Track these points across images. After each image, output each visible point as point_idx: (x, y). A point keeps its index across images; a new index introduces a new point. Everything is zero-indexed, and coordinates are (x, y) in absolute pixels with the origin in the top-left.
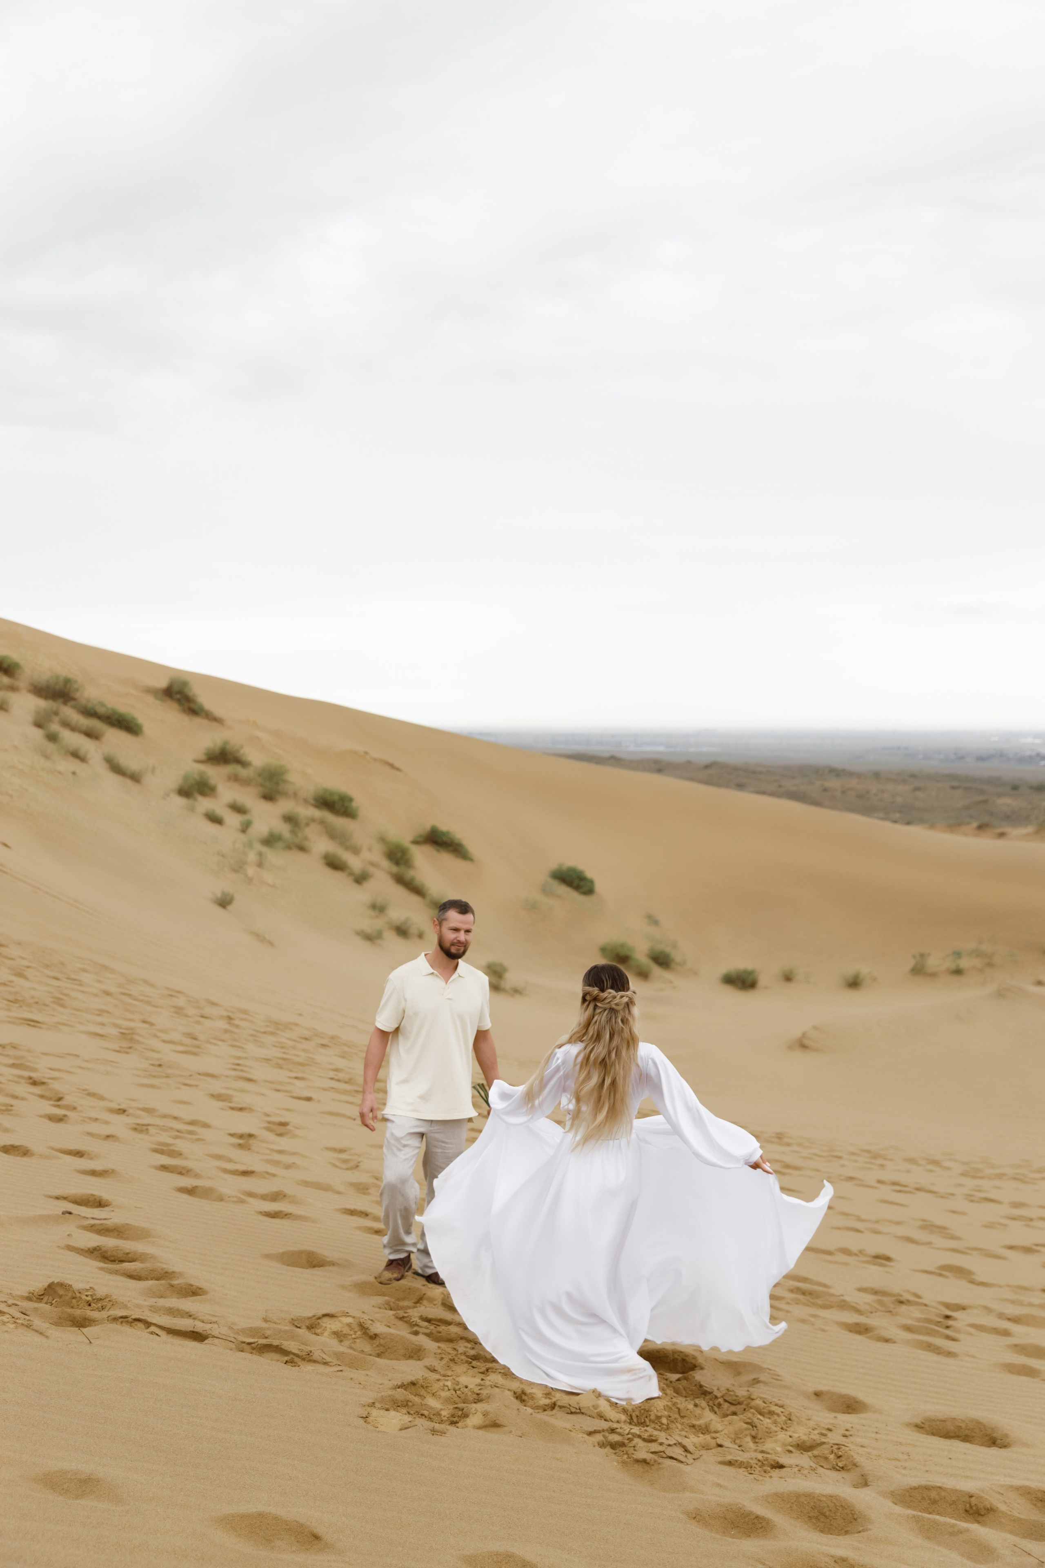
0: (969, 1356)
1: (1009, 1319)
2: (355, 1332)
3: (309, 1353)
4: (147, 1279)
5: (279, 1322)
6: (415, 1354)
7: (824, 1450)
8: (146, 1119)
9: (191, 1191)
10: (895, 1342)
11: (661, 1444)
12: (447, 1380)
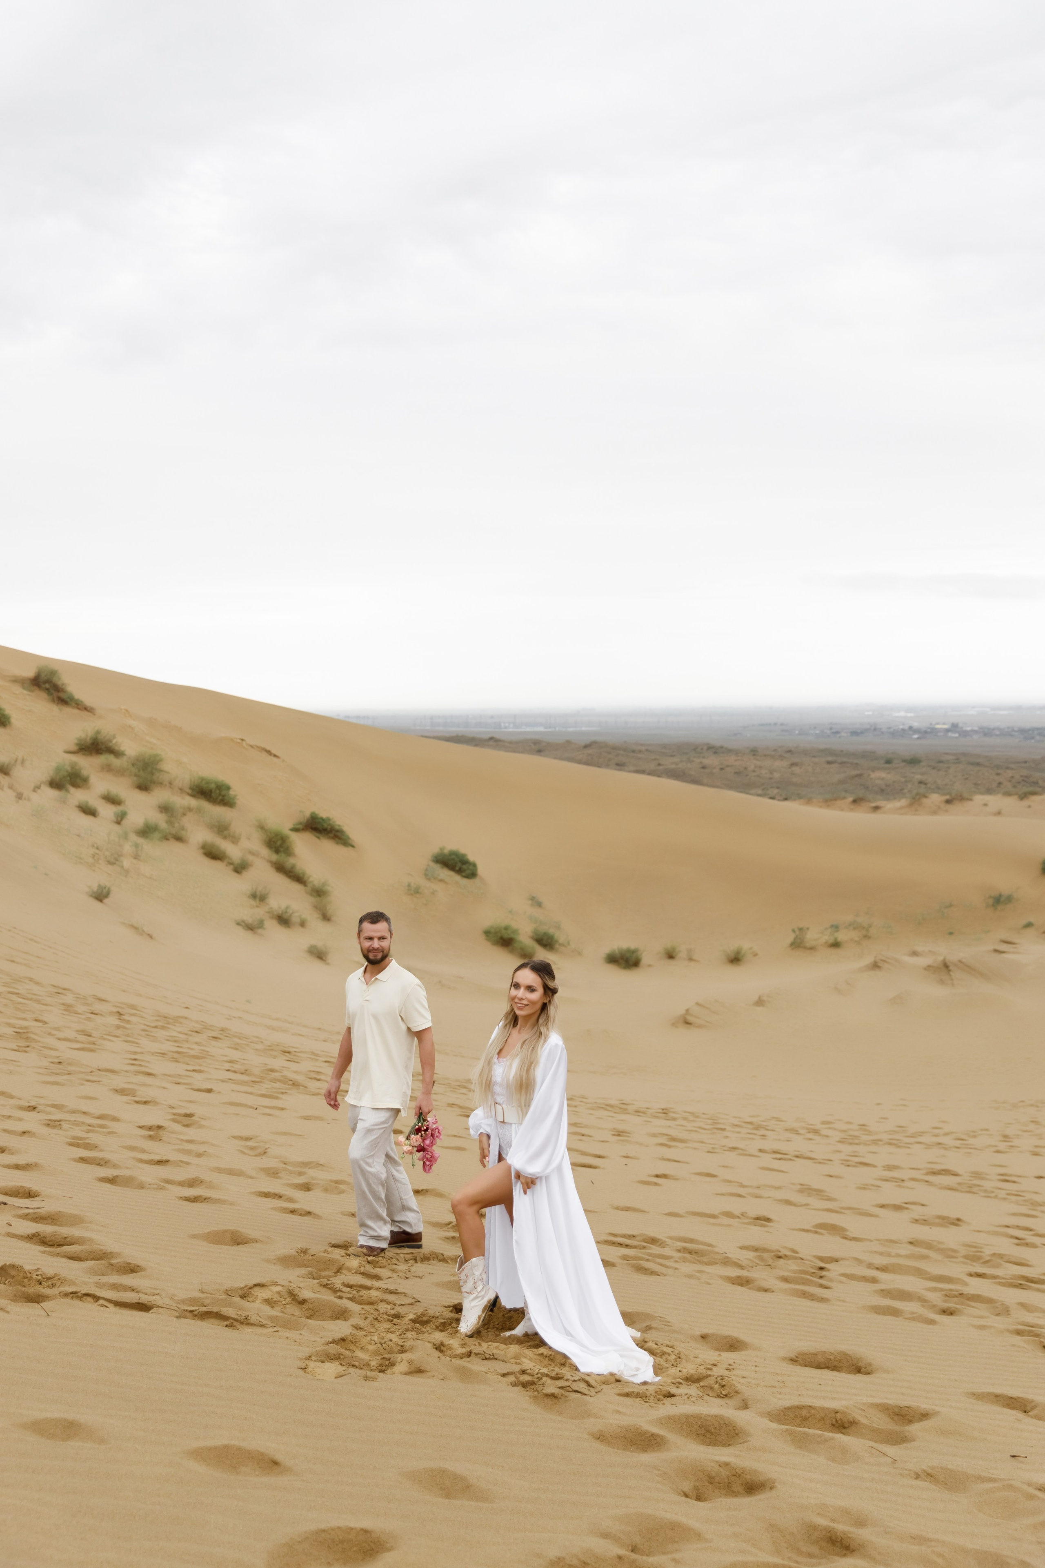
0: (840, 1300)
1: (877, 1269)
2: (285, 1299)
3: (247, 1317)
4: (87, 1260)
5: (214, 1293)
6: (341, 1315)
7: (710, 1381)
8: (57, 1115)
9: (112, 1181)
10: (773, 1292)
11: (567, 1380)
12: (374, 1335)
